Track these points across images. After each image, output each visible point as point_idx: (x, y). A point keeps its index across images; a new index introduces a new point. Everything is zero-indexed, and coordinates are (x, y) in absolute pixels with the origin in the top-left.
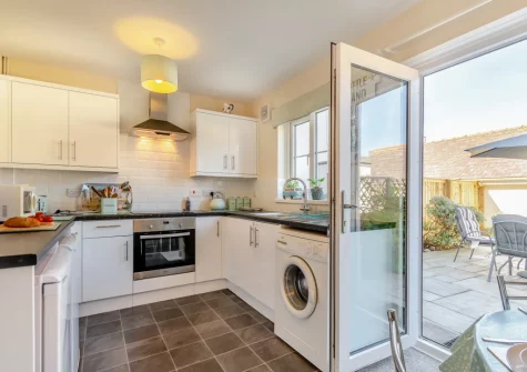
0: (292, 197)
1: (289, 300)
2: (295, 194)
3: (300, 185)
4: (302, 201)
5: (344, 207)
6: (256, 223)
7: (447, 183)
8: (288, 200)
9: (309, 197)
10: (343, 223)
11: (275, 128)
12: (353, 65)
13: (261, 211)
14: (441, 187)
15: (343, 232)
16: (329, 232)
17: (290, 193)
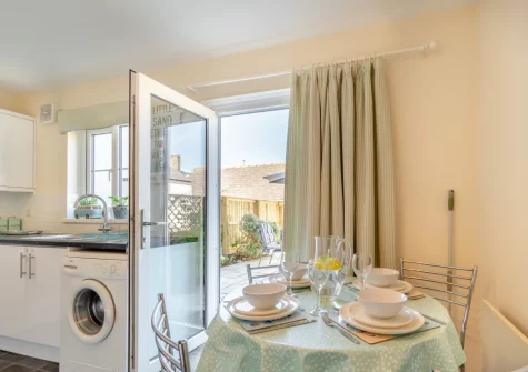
0: (87, 216)
1: (80, 327)
2: (92, 213)
3: (99, 203)
4: (102, 221)
5: (144, 224)
6: (30, 248)
7: (256, 203)
8: (83, 219)
9: (110, 216)
10: (143, 239)
11: (64, 133)
12: (152, 95)
13: (39, 234)
14: (251, 206)
15: (142, 247)
16: (127, 249)
17: (84, 211)
